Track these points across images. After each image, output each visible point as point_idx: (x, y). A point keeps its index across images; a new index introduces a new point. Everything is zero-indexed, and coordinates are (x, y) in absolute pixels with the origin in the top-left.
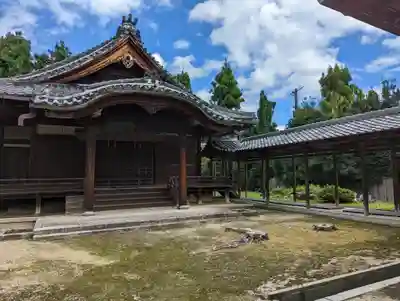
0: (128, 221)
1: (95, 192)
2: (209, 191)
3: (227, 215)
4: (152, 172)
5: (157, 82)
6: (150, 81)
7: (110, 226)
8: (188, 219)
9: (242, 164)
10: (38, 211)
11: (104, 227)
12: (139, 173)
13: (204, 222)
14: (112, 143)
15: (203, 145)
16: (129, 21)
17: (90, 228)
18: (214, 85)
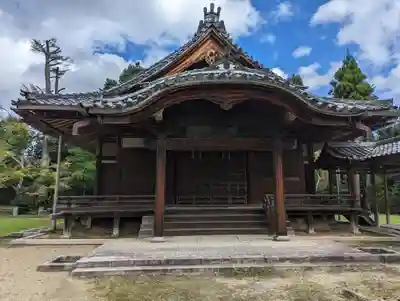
0: (195, 256)
1: (167, 212)
2: (330, 215)
3: (352, 259)
4: (246, 188)
5: (232, 66)
6: (221, 66)
7: (168, 262)
8: (282, 260)
9: (378, 179)
10: (116, 232)
11: (160, 263)
12: (229, 189)
13: (310, 269)
14: (196, 153)
15: (317, 154)
16: (212, 12)
17: (143, 263)
18: (333, 84)
